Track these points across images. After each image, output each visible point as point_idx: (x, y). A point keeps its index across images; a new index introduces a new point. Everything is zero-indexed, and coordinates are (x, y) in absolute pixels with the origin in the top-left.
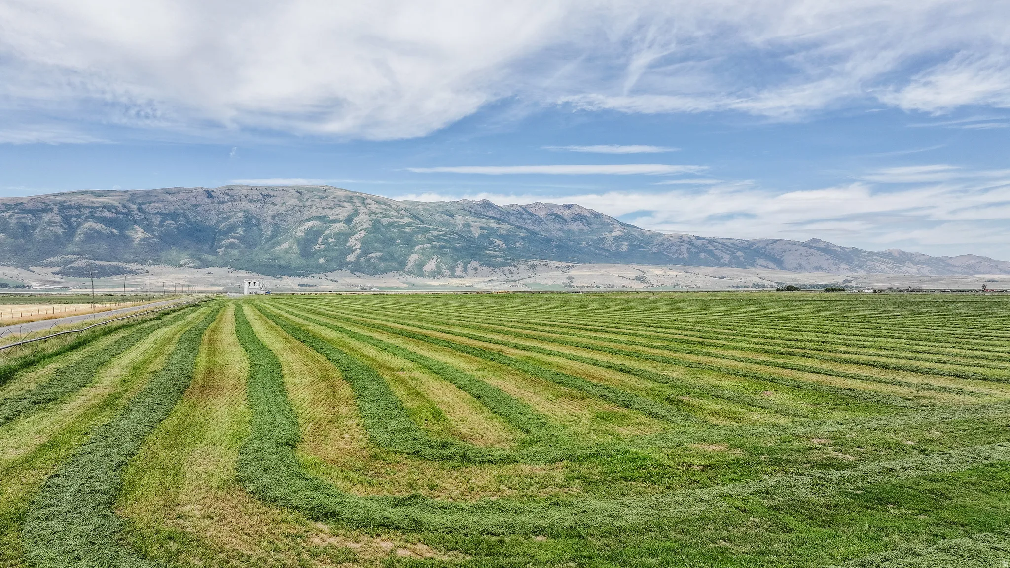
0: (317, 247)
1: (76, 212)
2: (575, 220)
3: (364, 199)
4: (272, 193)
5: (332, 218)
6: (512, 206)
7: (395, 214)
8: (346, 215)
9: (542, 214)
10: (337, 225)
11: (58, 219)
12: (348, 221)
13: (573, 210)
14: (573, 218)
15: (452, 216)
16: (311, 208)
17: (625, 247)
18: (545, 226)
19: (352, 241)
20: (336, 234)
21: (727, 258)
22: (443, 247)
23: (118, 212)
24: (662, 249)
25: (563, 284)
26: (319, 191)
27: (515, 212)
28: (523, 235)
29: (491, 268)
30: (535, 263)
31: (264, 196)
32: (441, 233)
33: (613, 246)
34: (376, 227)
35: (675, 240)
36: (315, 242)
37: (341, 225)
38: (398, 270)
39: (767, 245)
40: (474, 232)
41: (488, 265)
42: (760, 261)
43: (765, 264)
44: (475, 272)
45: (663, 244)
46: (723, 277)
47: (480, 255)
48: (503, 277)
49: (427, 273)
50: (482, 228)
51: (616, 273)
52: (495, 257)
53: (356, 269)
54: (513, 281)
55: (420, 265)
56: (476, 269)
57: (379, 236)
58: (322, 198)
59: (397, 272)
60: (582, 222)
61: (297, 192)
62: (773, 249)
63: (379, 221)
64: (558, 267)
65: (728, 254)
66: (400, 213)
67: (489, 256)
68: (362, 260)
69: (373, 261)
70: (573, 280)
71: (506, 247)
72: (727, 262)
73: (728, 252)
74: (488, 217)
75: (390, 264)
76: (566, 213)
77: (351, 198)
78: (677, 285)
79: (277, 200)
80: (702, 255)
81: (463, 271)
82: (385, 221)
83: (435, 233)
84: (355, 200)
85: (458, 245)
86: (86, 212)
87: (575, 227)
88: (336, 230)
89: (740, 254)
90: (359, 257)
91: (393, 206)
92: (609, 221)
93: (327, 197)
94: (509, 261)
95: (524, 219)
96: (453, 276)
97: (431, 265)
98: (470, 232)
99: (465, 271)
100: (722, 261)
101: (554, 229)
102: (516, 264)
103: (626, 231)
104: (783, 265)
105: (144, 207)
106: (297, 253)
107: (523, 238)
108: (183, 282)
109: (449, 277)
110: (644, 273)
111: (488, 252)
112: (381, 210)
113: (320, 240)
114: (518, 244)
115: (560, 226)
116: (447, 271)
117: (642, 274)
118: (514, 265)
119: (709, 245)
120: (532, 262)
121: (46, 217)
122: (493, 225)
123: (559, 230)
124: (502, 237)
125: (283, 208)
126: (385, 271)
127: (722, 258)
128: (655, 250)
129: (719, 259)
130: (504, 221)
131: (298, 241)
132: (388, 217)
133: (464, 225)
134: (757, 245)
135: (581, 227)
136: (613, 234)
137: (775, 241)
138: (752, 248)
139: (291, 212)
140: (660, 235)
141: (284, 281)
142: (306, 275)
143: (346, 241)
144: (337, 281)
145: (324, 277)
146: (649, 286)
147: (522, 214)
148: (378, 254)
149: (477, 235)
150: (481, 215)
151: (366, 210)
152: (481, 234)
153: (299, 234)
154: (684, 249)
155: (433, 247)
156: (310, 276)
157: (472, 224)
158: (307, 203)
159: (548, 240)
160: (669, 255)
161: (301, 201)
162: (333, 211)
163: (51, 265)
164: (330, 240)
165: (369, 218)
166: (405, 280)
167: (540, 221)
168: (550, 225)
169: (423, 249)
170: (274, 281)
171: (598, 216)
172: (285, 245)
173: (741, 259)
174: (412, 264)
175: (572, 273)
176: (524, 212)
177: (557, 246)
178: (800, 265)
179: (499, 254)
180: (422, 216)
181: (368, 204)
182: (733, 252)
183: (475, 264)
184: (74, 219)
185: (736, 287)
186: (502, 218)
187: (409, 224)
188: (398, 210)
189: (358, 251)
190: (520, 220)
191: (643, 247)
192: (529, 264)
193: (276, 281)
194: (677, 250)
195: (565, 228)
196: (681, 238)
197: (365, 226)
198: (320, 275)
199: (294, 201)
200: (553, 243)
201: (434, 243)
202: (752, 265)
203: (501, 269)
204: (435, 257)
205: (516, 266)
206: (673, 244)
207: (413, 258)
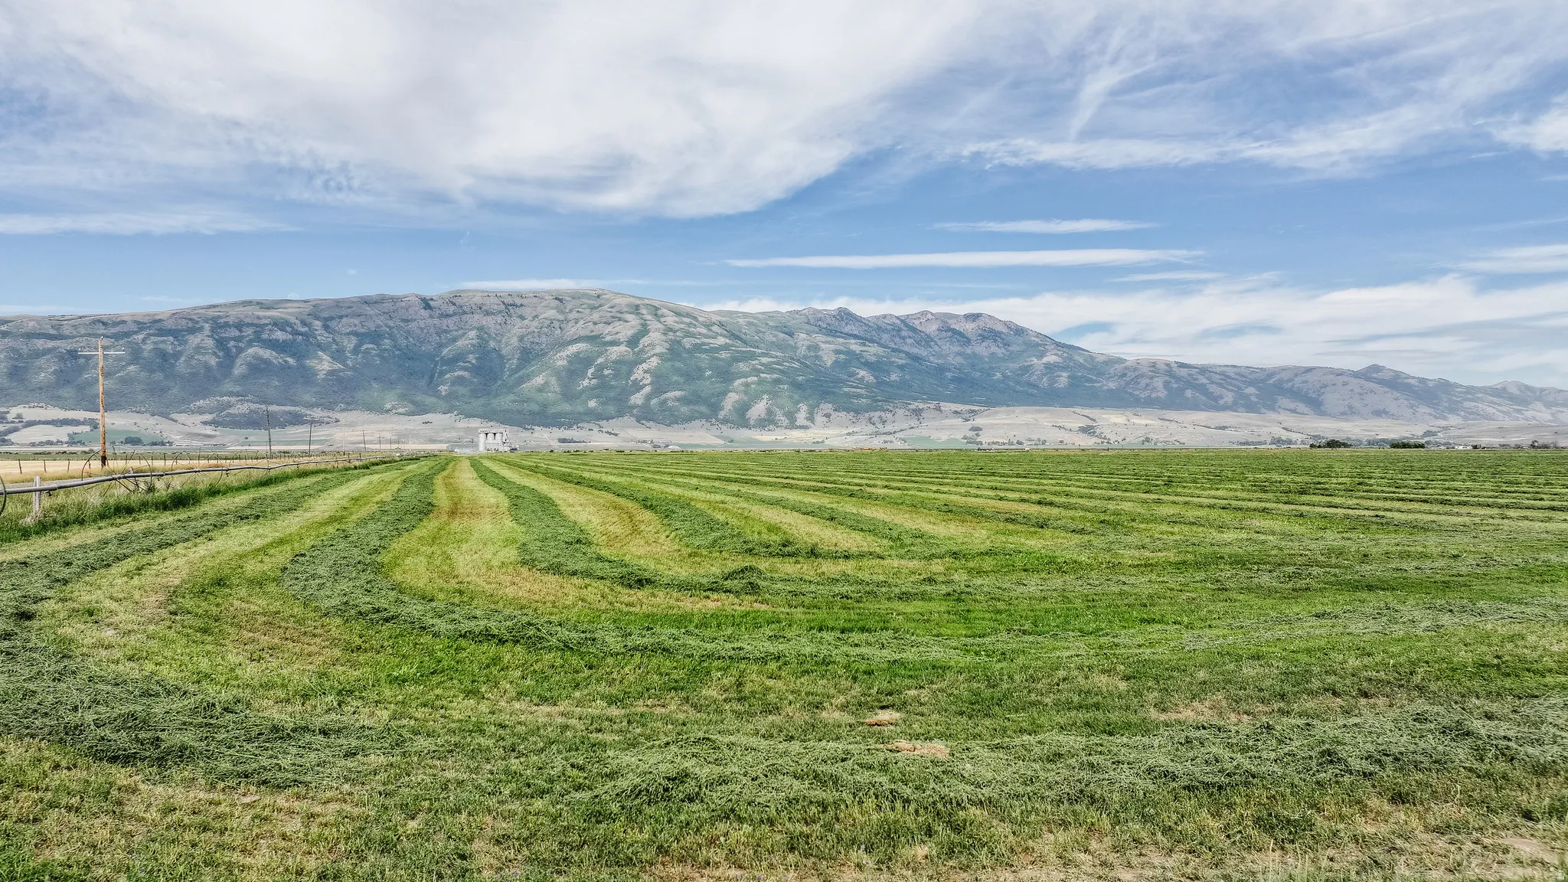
0: (586, 383)
1: (235, 333)
2: (984, 338)
3: (657, 309)
4: (518, 301)
5: (608, 338)
6: (885, 317)
7: (704, 331)
8: (630, 333)
9: (932, 329)
10: (615, 348)
11: (210, 343)
12: (633, 342)
13: (980, 323)
14: (980, 335)
15: (791, 334)
16: (576, 323)
17: (1063, 379)
18: (936, 348)
19: (638, 373)
20: (615, 362)
21: (1229, 397)
22: (777, 382)
23: (297, 333)
24: (1122, 383)
25: (965, 438)
26: (589, 297)
27: (889, 327)
28: (901, 362)
29: (852, 413)
30: (921, 406)
31: (507, 305)
32: (773, 360)
33: (1045, 380)
34: (675, 351)
35: (1145, 370)
36: (583, 376)
37: (623, 348)
38: (707, 418)
39: (1296, 375)
40: (825, 358)
41: (847, 410)
42: (1284, 402)
43: (1292, 406)
44: (827, 419)
45: (1124, 375)
46: (1224, 428)
47: (833, 393)
48: (871, 428)
49: (752, 422)
50: (837, 352)
51: (1049, 422)
52: (858, 396)
53: (645, 416)
54: (885, 434)
55: (742, 410)
56: (828, 416)
57: (678, 364)
58: (593, 308)
59: (707, 421)
60: (995, 341)
61: (556, 299)
62: (1306, 382)
63: (679, 342)
64: (956, 412)
65: (1232, 391)
66: (710, 330)
67: (848, 395)
68: (654, 401)
69: (670, 404)
70: (980, 432)
71: (875, 381)
72: (1230, 404)
73: (1231, 388)
74: (847, 334)
75: (697, 408)
76: (969, 327)
77: (637, 307)
78: (1148, 440)
79: (527, 312)
80: (1189, 393)
81: (807, 418)
82: (687, 343)
83: (764, 360)
84: (644, 311)
85: (800, 378)
86: (249, 332)
87: (983, 349)
88: (614, 357)
89: (1250, 390)
90: (648, 398)
91: (701, 319)
92: (1037, 340)
93: (600, 306)
94: (880, 404)
95: (904, 338)
96: (793, 425)
97: (759, 409)
98: (817, 357)
99: (811, 418)
100: (1221, 402)
101: (950, 353)
102: (891, 408)
103: (1065, 355)
104: (1322, 408)
105: (333, 324)
106: (555, 392)
107: (901, 367)
108: (388, 435)
109: (786, 428)
110: (1094, 420)
111: (846, 390)
112: (682, 326)
113: (591, 371)
114: (894, 377)
115: (960, 348)
116: (783, 418)
117: (1090, 423)
118: (888, 410)
119: (1200, 377)
120: (916, 404)
121: (194, 340)
122: (855, 346)
123: (959, 354)
124: (867, 365)
125: (535, 323)
126: (689, 419)
127: (1221, 397)
128: (1112, 385)
129: (1216, 399)
130: (872, 341)
131: (557, 373)
132: (693, 335)
133: (809, 348)
134: (1278, 377)
135: (994, 348)
136: (1045, 360)
137: (1309, 370)
138: (1271, 382)
139: (546, 330)
140: (1120, 361)
141: (536, 435)
142: (570, 427)
143: (630, 373)
144: (616, 435)
145: (596, 429)
146: (1102, 442)
147: (900, 330)
148: (678, 393)
149: (829, 364)
150: (836, 332)
151: (660, 326)
152: (836, 362)
153: (560, 363)
154: (1159, 383)
155: (761, 382)
156: (575, 427)
157: (823, 346)
158: (571, 316)
159: (941, 370)
160: (1135, 393)
161: (561, 312)
162: (609, 328)
163: (201, 411)
164: (606, 372)
165: (664, 338)
166: (719, 432)
167: (927, 340)
168: (944, 347)
169: (747, 385)
170: (523, 435)
171: (1020, 331)
172: (539, 380)
173: (1253, 399)
174: (730, 407)
175: (979, 421)
176: (904, 327)
177: (954, 380)
178: (1351, 407)
179: (863, 391)
180: (745, 334)
181: (662, 316)
182: (1240, 388)
183: (827, 407)
184: (232, 343)
185: (1244, 444)
186: (868, 336)
187: (726, 347)
188: (708, 326)
189: (648, 389)
190: (897, 340)
191: (1091, 380)
192: (911, 407)
193: (526, 434)
194: (1147, 385)
195: (969, 351)
196: (1154, 365)
197: (658, 350)
198: (591, 426)
199: (551, 313)
200: (949, 375)
201: (762, 375)
202: (1272, 408)
203: (867, 415)
204: (765, 396)
205: (891, 411)
206: (1142, 376)
207: (731, 400)
